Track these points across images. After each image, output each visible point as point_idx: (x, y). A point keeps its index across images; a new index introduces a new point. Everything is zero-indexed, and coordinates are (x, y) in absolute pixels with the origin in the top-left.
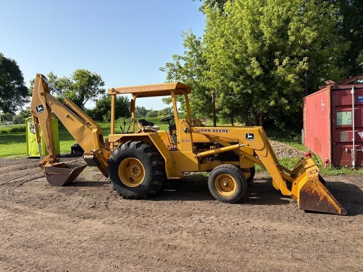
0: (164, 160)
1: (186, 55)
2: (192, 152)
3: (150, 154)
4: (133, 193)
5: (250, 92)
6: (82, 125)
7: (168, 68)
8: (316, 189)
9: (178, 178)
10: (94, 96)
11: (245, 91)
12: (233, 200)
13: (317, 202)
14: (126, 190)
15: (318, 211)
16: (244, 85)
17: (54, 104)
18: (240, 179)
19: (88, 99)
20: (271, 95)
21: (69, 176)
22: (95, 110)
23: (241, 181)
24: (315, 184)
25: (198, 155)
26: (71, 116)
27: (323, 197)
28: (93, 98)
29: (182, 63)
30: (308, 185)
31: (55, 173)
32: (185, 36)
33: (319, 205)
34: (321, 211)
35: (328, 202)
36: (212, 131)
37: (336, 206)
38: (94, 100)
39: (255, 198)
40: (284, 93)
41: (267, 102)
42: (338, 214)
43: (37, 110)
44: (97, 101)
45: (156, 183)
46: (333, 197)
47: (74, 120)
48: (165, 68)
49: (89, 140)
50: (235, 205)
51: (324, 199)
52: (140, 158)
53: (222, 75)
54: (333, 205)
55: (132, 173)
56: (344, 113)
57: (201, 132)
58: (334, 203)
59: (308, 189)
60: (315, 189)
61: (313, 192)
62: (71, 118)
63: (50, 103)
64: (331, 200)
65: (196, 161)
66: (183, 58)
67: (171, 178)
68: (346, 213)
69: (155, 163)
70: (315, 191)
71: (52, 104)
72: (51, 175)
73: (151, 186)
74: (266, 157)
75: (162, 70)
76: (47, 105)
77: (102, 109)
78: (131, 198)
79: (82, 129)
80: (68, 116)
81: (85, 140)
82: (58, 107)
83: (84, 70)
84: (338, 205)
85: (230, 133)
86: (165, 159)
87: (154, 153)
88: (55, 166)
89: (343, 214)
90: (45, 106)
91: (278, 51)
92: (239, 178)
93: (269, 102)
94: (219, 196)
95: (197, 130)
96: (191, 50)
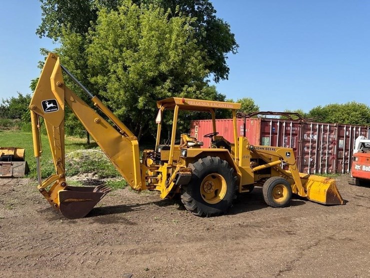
2: (250, 167)
4: (217, 209)
6: (118, 135)
15: (333, 204)
17: (78, 102)
21: (97, 202)
26: (103, 121)
31: (75, 200)
33: (334, 200)
36: (265, 149)
37: (340, 199)
43: (45, 107)
47: (106, 127)
49: (126, 154)
56: (266, 138)
57: (257, 149)
62: (102, 124)
63: (72, 99)
64: (339, 196)
65: (253, 175)
67: (242, 191)
71: (74, 101)
74: (295, 170)
79: (118, 140)
80: (99, 122)
81: (120, 153)
85: (276, 151)
86: (240, 174)
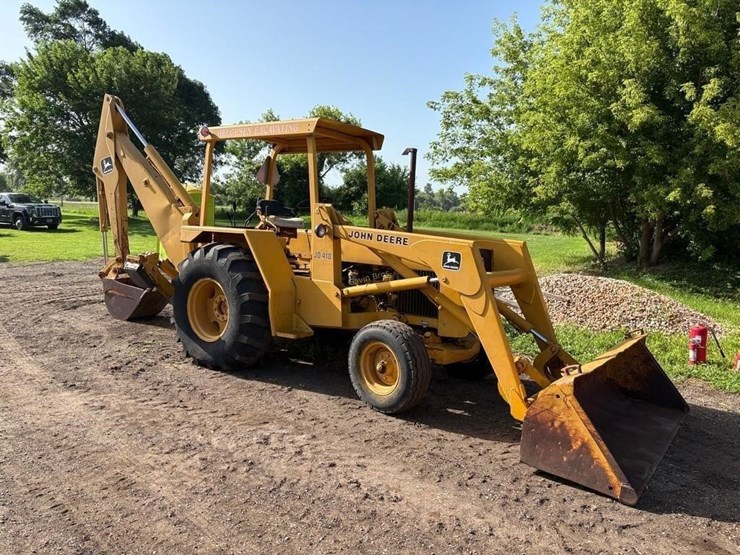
0: (267, 292)
1: (497, 77)
2: (332, 283)
3: (239, 276)
5: (620, 164)
6: (167, 203)
7: (446, 103)
8: (565, 419)
9: (291, 336)
10: (344, 161)
11: (609, 162)
12: (391, 407)
13: (565, 454)
14: (195, 345)
15: (562, 475)
16: (609, 148)
17: (128, 158)
18: (407, 361)
19: (332, 166)
20: (674, 174)
21: (138, 302)
22: (341, 189)
23: (408, 366)
24: (563, 405)
25: (345, 290)
26: (152, 182)
27: (579, 443)
28: (340, 166)
29: (483, 95)
30: (547, 403)
31: (117, 293)
32: (502, 31)
33: (568, 462)
34: (570, 479)
35: (593, 460)
36: (375, 237)
37: (611, 474)
38: (342, 171)
39: (458, 412)
40: (710, 172)
41: (661, 191)
42: (613, 499)
43: (103, 167)
44: (346, 171)
45: (245, 339)
46: (605, 448)
47: (155, 193)
48: (441, 102)
49: (176, 235)
50: (390, 418)
51: (581, 447)
52: (223, 281)
53: (560, 120)
54: (603, 470)
55: (216, 312)
57: (353, 238)
58: (606, 466)
59: (545, 414)
60: (563, 418)
61: (556, 424)
62: (151, 188)
63: (122, 154)
64: (599, 454)
65: (338, 304)
66: (491, 83)
67: (280, 335)
68: (633, 501)
69: (246, 296)
70: (563, 423)
71: (124, 156)
72: (112, 295)
73: (236, 345)
74: (483, 315)
75: (433, 106)
76: (116, 157)
77: (353, 189)
78: (202, 363)
79: (167, 212)
80: (146, 183)
81: (170, 233)
82: (133, 162)
83: (329, 108)
84: (615, 473)
85: (410, 245)
86: (269, 290)
87: (249, 275)
88: (122, 280)
89: (625, 500)
90: (113, 160)
91: (713, 64)
92: (406, 356)
93: (667, 194)
94: (365, 391)
95: (346, 233)
96: (510, 66)
